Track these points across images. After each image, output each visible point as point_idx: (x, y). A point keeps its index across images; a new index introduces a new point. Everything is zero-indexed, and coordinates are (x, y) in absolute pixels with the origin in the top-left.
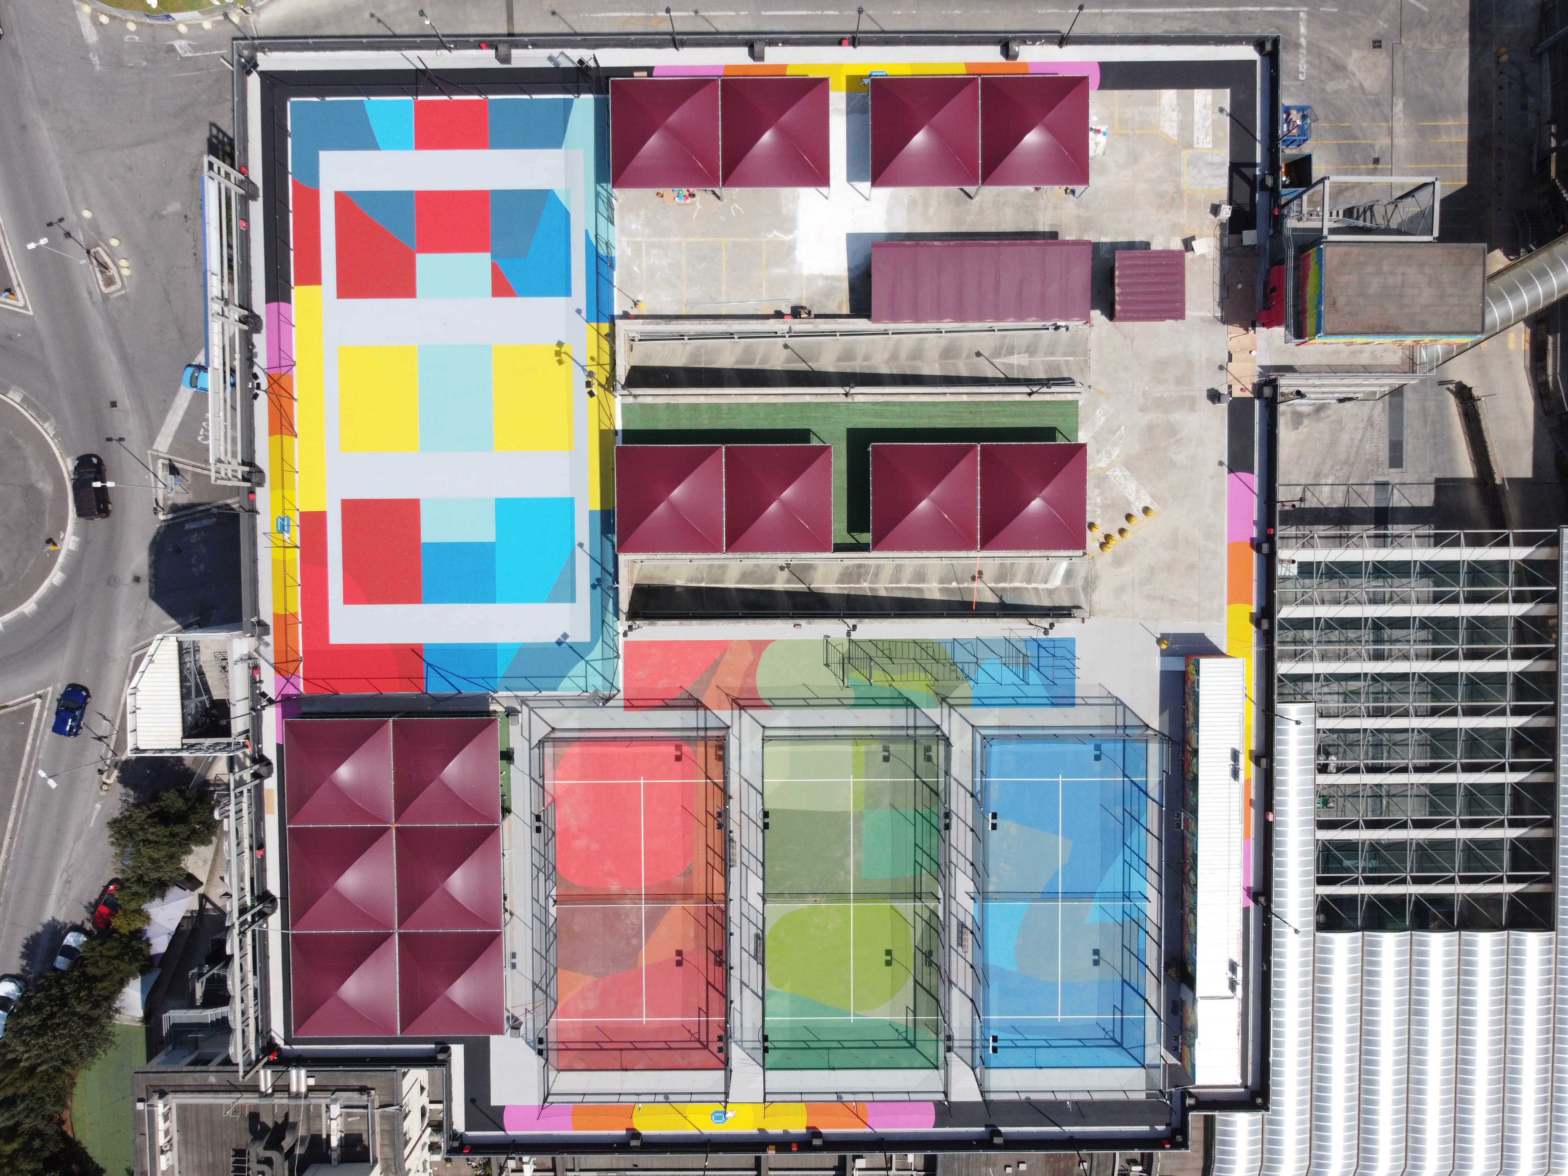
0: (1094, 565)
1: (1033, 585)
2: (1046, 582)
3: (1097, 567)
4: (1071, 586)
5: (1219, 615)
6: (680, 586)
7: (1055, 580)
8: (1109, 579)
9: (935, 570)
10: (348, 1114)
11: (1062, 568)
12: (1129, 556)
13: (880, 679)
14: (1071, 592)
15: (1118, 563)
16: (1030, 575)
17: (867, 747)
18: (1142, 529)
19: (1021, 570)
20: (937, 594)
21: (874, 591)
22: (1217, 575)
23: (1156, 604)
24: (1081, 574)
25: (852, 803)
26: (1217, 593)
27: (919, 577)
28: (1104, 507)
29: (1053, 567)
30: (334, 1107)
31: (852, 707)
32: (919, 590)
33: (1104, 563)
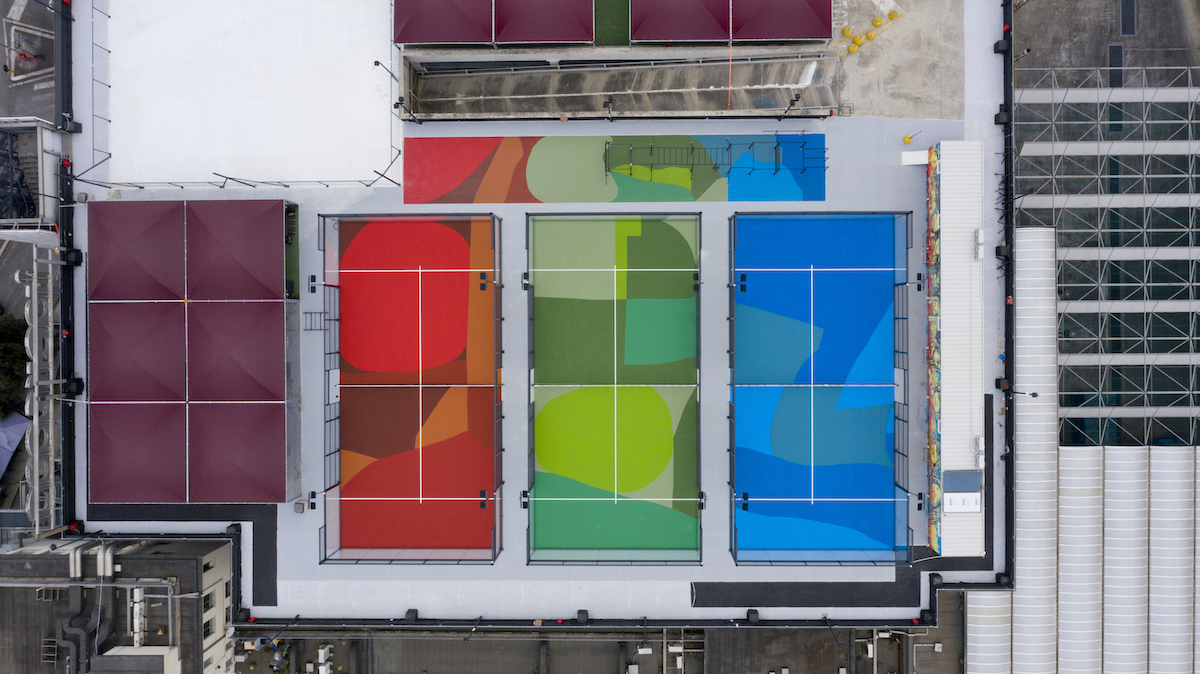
0: (842, 65)
1: (786, 86)
2: (797, 83)
3: (845, 66)
4: (821, 85)
5: (960, 112)
6: (460, 100)
7: (807, 81)
8: (856, 78)
9: (694, 75)
10: (153, 601)
11: (812, 68)
12: (874, 56)
13: (641, 172)
14: (821, 91)
15: (864, 62)
16: (782, 77)
17: (630, 239)
18: (887, 31)
19: (774, 71)
20: (696, 98)
21: (638, 98)
22: (958, 74)
23: (901, 103)
24: (830, 72)
25: (616, 293)
26: (958, 91)
27: (680, 82)
28: (851, 10)
29: (804, 65)
30: (138, 594)
31: (615, 201)
32: (680, 95)
33: (850, 63)
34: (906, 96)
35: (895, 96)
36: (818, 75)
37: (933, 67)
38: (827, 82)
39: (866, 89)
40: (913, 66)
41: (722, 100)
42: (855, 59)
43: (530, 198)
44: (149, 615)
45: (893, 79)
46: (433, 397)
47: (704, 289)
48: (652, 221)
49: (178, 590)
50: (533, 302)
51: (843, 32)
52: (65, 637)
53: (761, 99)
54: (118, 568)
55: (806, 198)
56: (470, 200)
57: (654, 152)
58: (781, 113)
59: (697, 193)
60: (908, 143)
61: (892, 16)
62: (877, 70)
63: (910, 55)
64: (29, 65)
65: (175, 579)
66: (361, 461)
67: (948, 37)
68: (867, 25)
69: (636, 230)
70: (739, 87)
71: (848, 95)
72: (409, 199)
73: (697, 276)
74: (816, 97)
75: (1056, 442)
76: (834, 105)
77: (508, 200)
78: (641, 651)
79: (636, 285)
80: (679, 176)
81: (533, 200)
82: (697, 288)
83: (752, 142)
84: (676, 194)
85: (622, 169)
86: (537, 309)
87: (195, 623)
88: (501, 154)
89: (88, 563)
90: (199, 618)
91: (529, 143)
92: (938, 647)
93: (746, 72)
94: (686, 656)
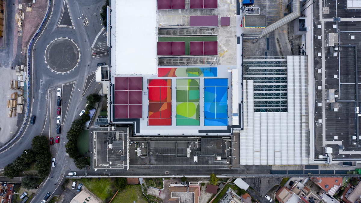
1: (212, 61)
5: (236, 64)
6: (165, 62)
7: (215, 60)
8: (221, 60)
9: (199, 59)
10: (120, 134)
11: (215, 58)
12: (224, 57)
13: (191, 73)
14: (217, 61)
15: (223, 57)
16: (211, 59)
17: (190, 82)
18: (226, 53)
19: (210, 59)
20: (199, 62)
21: (191, 62)
22: (236, 59)
23: (228, 63)
24: (218, 59)
25: (188, 90)
26: (236, 61)
27: (197, 60)
28: (221, 50)
29: (214, 58)
30: (118, 133)
31: (188, 77)
32: (197, 62)
33: (221, 58)
34: (229, 62)
35: (227, 62)
36: (216, 59)
37: (232, 58)
38: (217, 60)
39: (223, 61)
40: (229, 58)
41: (203, 63)
42: (221, 57)
43: (176, 76)
44: (119, 136)
45: (227, 60)
46: (162, 104)
47: (200, 89)
48: (192, 79)
49: (124, 133)
50: (176, 91)
51: (220, 53)
52: (109, 139)
53: (208, 63)
54: (115, 129)
55: (214, 76)
56: (167, 77)
57: (193, 70)
58: (211, 65)
59: (199, 75)
60: (229, 69)
61: (227, 51)
62: (225, 58)
63: (229, 57)
64: (95, 55)
65: (123, 131)
66: (152, 113)
67: (234, 54)
68: (223, 52)
69: (191, 81)
70: (205, 61)
71: (220, 62)
72: (159, 76)
73: (199, 87)
74: (216, 62)
75: (253, 112)
76: (218, 64)
77: (173, 77)
78: (191, 143)
79: (191, 88)
80: (197, 73)
81: (176, 77)
82: (199, 89)
83: (207, 69)
84: (196, 76)
85: (189, 72)
86: (177, 92)
88: (172, 70)
89: (111, 129)
91: (175, 69)
92: (236, 143)
93: (206, 59)
94: (198, 144)
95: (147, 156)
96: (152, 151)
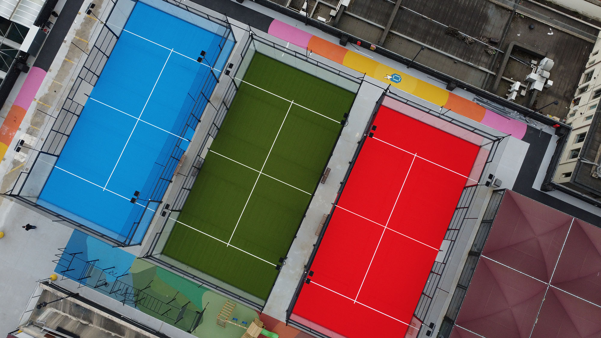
1: (64, 314)
7: (48, 311)
11: (40, 319)
16: (63, 321)
49: (594, 168)
65: (593, 176)
70: (95, 327)
87: (590, 143)
90: (586, 145)
95: (515, 48)
96: (485, 59)
